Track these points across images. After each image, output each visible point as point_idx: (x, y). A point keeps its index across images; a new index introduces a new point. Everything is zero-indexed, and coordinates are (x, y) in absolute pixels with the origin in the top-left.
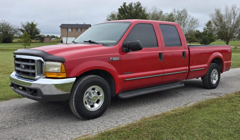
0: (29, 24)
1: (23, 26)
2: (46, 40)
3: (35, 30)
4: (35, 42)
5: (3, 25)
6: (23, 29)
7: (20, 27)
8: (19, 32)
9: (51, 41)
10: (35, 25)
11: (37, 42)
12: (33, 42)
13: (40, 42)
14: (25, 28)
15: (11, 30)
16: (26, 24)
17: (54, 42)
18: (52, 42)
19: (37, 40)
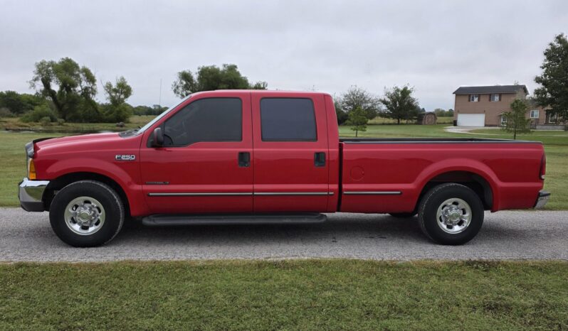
0: (398, 90)
1: (387, 94)
2: (427, 120)
3: (409, 102)
4: (407, 124)
5: (354, 95)
6: (388, 100)
7: (382, 96)
8: (380, 105)
9: (437, 121)
10: (410, 92)
11: (410, 124)
12: (402, 124)
13: (416, 124)
14: (391, 97)
15: (366, 102)
16: (392, 92)
17: (444, 123)
18: (440, 123)
19: (411, 119)
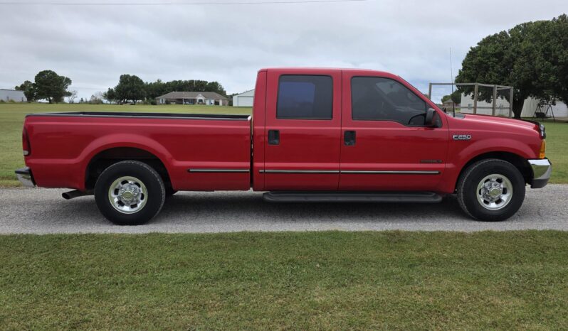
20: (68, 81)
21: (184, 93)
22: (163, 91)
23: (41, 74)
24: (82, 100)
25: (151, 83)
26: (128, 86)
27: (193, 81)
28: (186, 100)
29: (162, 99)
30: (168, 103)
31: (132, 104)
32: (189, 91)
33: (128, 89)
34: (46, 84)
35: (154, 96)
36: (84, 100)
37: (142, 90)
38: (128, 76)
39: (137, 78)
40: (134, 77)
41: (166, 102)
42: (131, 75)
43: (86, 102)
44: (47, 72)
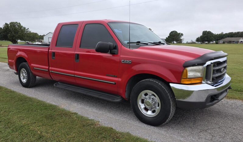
20: (182, 35)
21: (233, 38)
22: (223, 37)
23: (172, 32)
24: (187, 42)
25: (217, 34)
26: (205, 36)
27: (239, 32)
28: (233, 41)
29: (221, 41)
30: (224, 43)
31: (207, 44)
32: (237, 37)
33: (205, 37)
34: (173, 36)
35: (218, 40)
36: (188, 42)
37: (212, 37)
38: (206, 31)
39: (210, 32)
40: (209, 31)
41: (223, 42)
42: (208, 31)
43: (189, 43)
44: (174, 31)
